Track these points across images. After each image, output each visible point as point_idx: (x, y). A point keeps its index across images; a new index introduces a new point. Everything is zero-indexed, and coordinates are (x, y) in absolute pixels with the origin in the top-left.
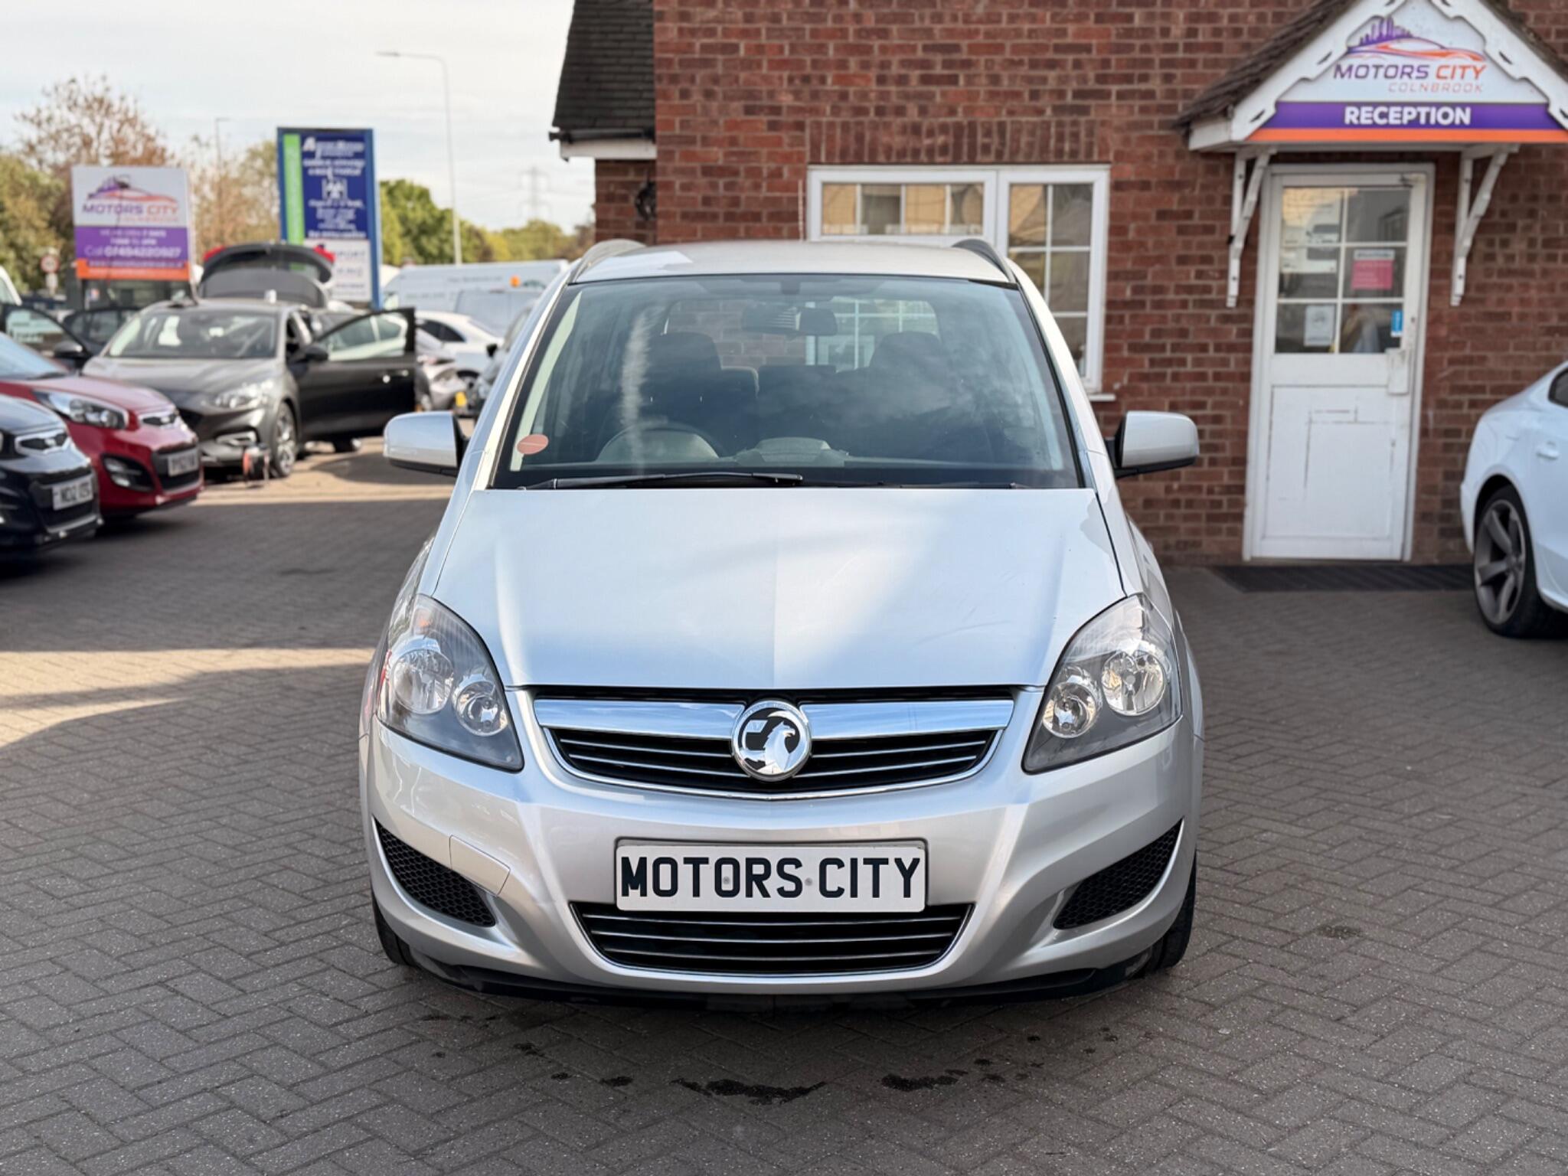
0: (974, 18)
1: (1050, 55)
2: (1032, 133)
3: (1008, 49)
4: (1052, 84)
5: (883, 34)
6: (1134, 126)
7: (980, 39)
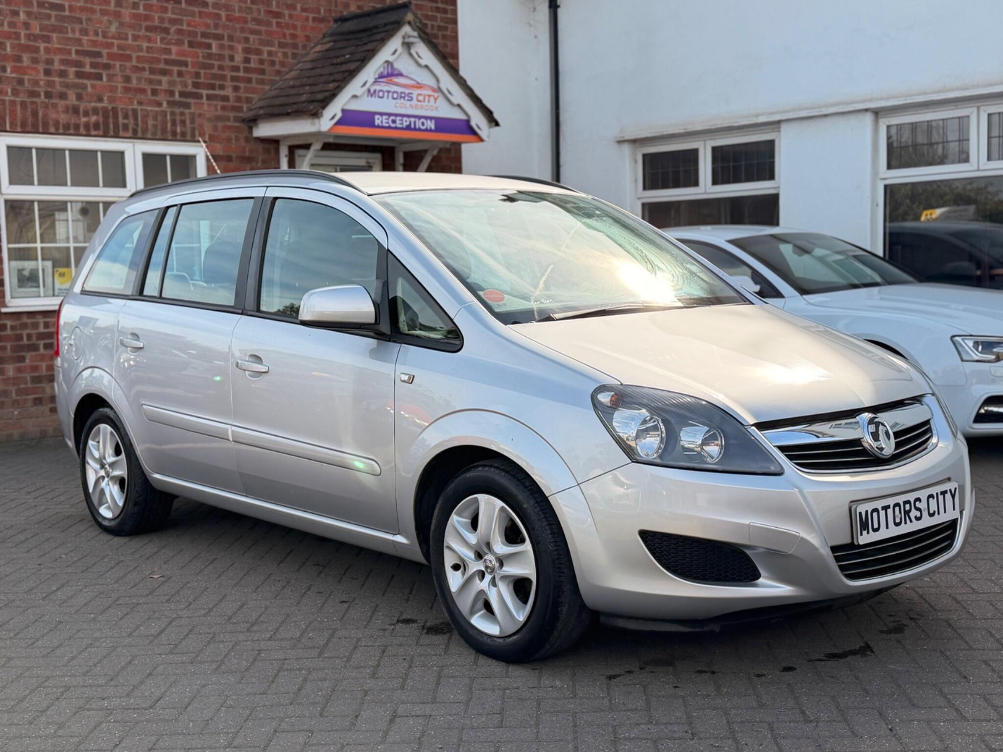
0: (110, 35)
1: (162, 66)
2: (155, 119)
3: (134, 60)
4: (165, 86)
5: (47, 39)
6: (219, 118)
7: (115, 50)
